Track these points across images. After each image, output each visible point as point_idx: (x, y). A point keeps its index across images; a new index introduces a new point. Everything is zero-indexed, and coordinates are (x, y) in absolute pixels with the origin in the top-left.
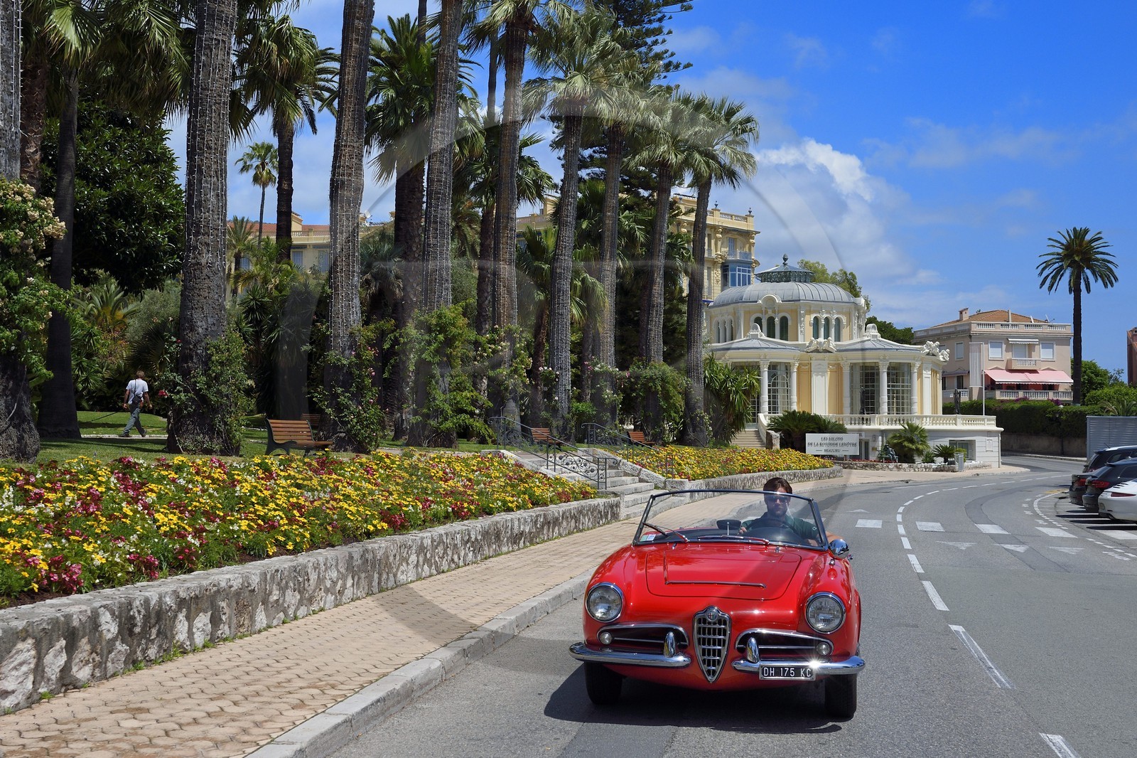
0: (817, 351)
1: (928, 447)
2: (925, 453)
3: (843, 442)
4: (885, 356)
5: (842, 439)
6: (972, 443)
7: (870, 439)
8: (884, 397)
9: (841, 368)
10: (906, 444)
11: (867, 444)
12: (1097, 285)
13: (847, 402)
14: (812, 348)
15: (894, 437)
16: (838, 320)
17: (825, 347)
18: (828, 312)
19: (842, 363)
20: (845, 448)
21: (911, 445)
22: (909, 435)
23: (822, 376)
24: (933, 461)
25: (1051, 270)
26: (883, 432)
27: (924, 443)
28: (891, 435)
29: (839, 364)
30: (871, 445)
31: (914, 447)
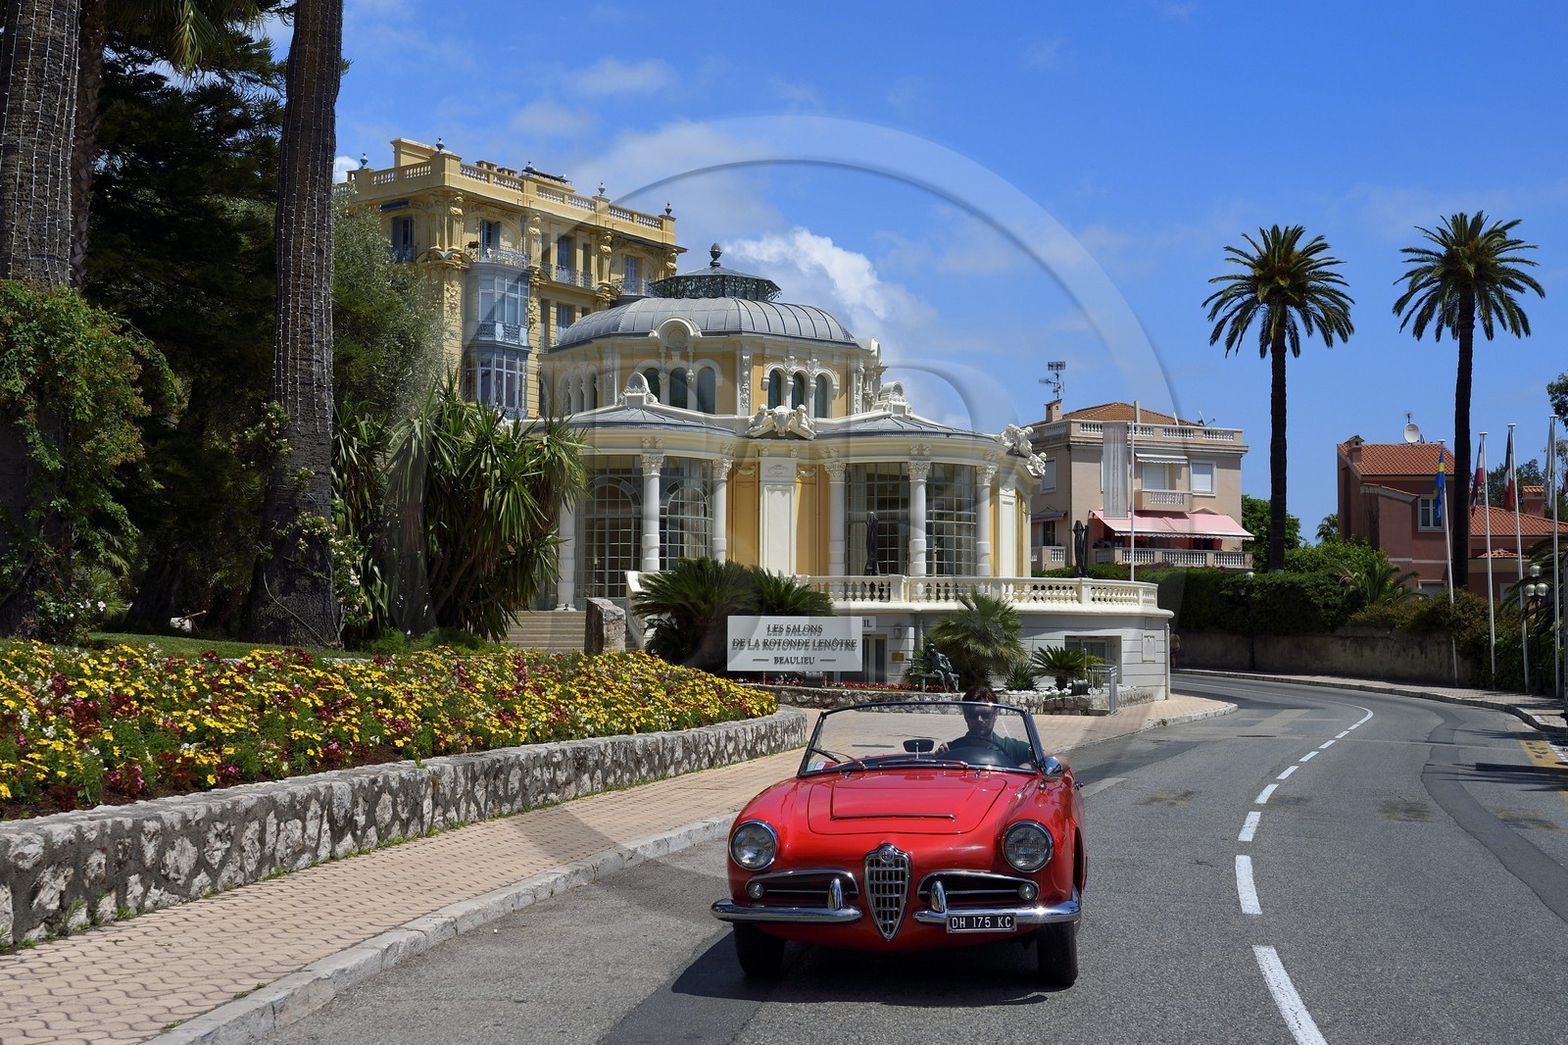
0: (772, 435)
1: (1021, 652)
2: (1013, 667)
3: (824, 636)
4: (921, 449)
5: (817, 630)
6: (1115, 642)
7: (889, 632)
8: (920, 541)
9: (827, 477)
10: (971, 644)
11: (881, 644)
12: (1311, 342)
13: (837, 551)
14: (761, 429)
15: (945, 628)
16: (822, 380)
17: (791, 425)
18: (801, 361)
19: (827, 463)
20: (828, 653)
21: (981, 648)
22: (977, 625)
23: (784, 492)
24: (1030, 686)
25: (1230, 309)
26: (918, 618)
27: (1011, 642)
28: (936, 625)
29: (821, 467)
30: (890, 647)
31: (989, 652)
